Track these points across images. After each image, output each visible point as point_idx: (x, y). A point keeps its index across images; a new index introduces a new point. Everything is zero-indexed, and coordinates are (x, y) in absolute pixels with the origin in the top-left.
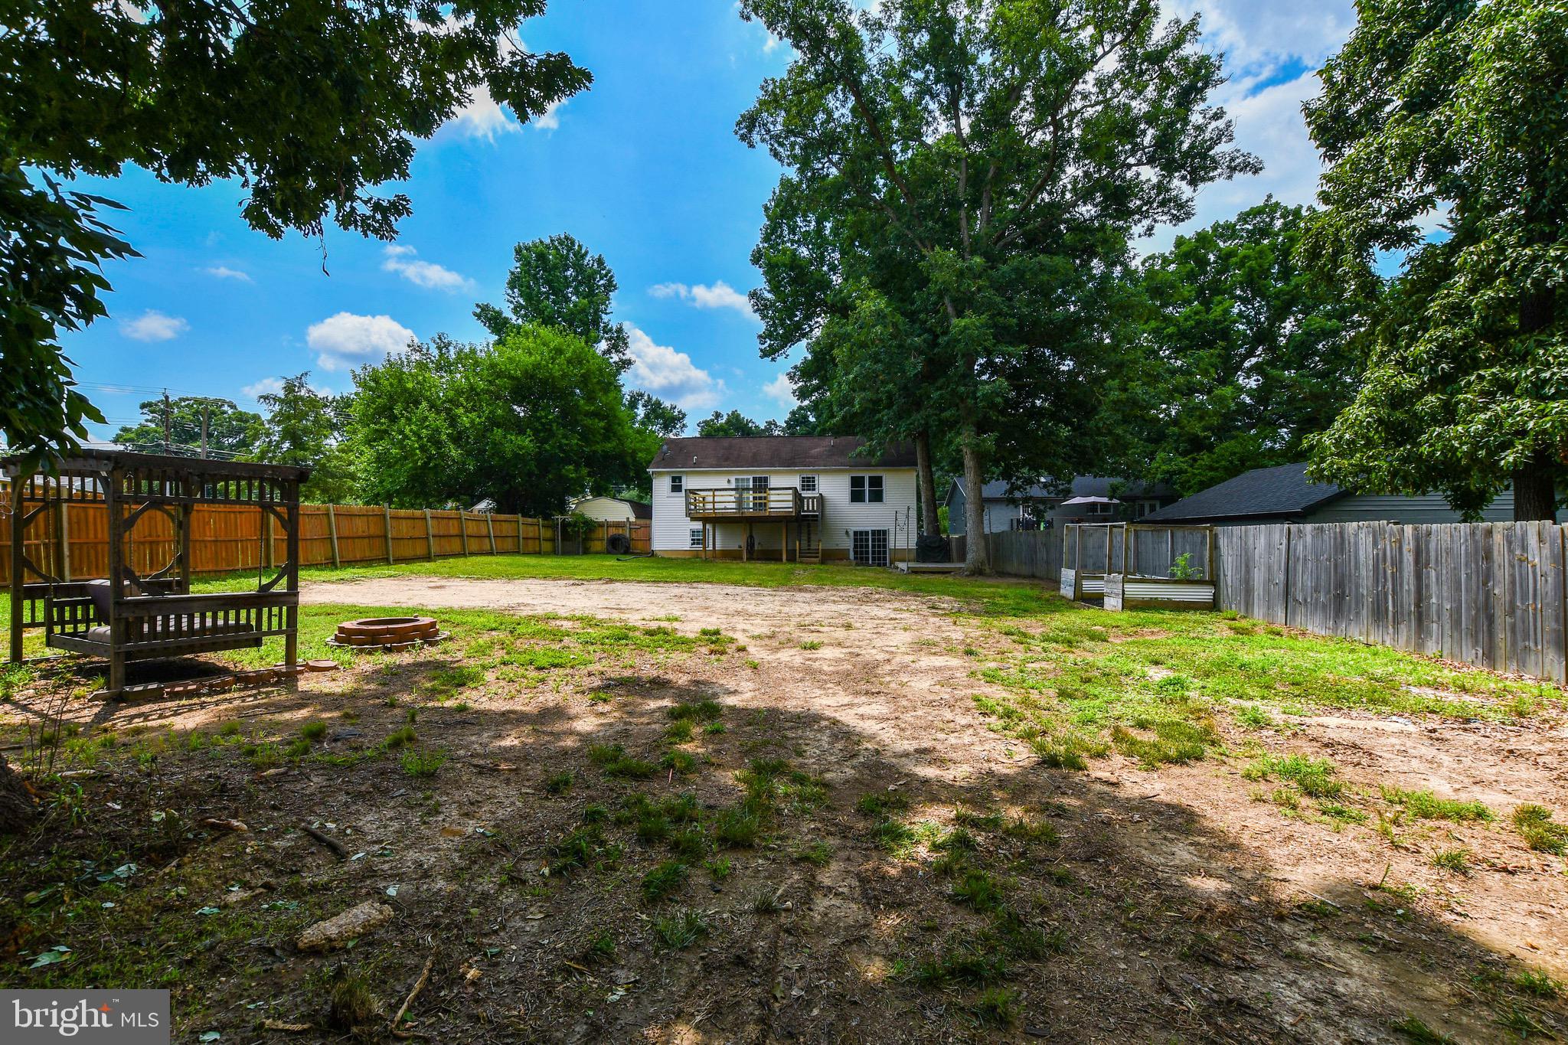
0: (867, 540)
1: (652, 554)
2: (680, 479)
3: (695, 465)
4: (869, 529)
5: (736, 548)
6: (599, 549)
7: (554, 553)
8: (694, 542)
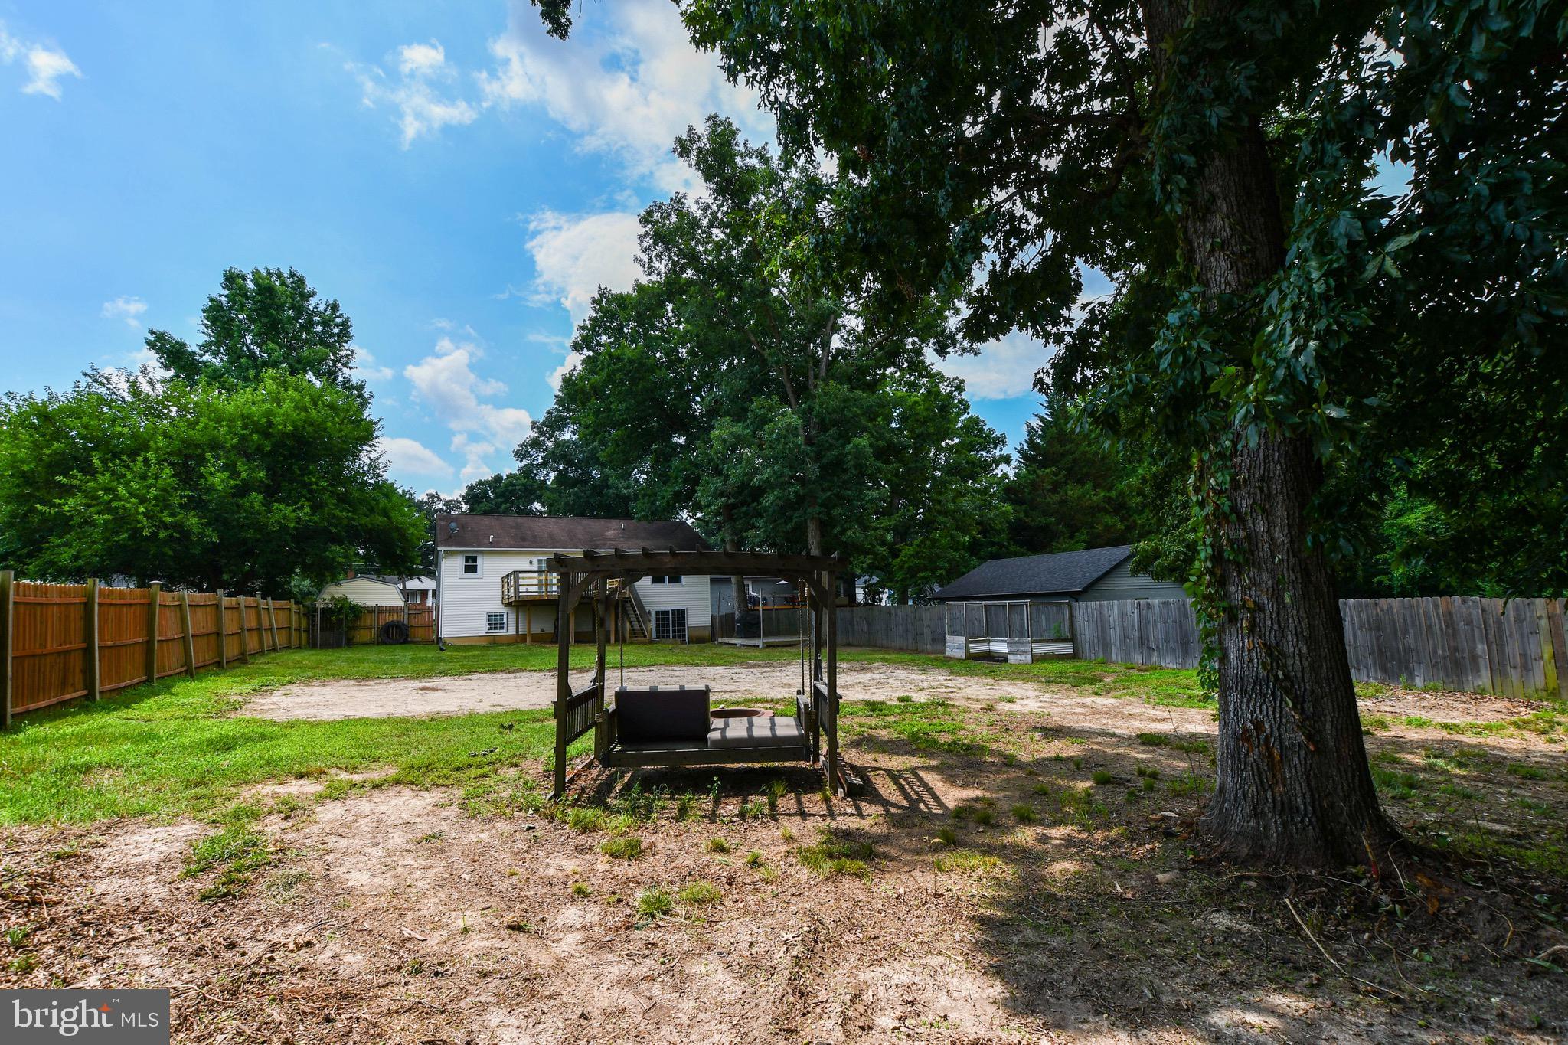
0: (668, 619)
1: (439, 643)
2: (474, 560)
3: (492, 544)
4: (670, 609)
5: (539, 631)
6: (367, 639)
7: (313, 645)
8: (491, 627)
